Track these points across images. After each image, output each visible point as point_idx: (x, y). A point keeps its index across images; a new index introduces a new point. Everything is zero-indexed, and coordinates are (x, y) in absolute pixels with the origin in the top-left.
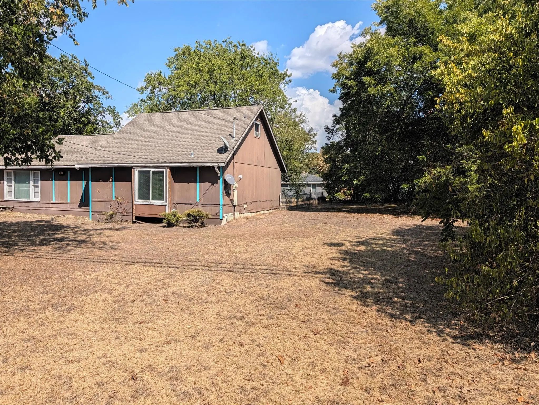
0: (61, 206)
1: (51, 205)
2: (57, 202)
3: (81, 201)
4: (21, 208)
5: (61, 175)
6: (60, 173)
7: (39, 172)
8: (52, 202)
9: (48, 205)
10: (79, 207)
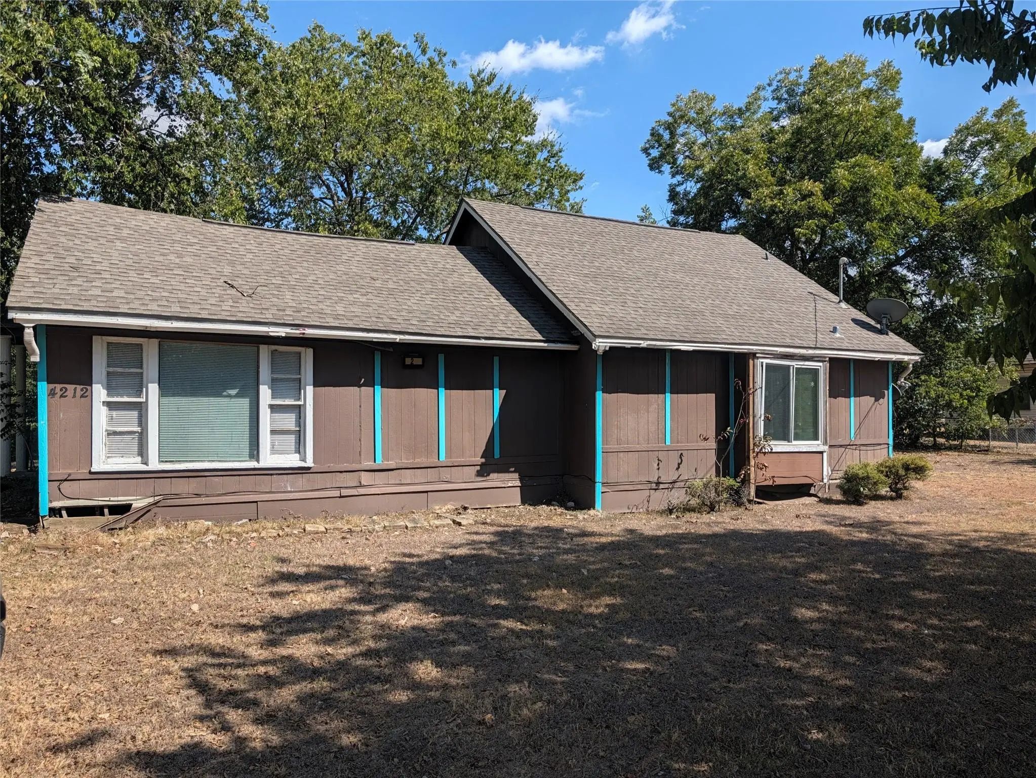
0: (408, 476)
1: (366, 478)
2: (391, 464)
3: (488, 452)
4: (203, 500)
5: (412, 367)
6: (408, 361)
7: (310, 351)
8: (369, 464)
9: (349, 480)
10: (479, 474)
